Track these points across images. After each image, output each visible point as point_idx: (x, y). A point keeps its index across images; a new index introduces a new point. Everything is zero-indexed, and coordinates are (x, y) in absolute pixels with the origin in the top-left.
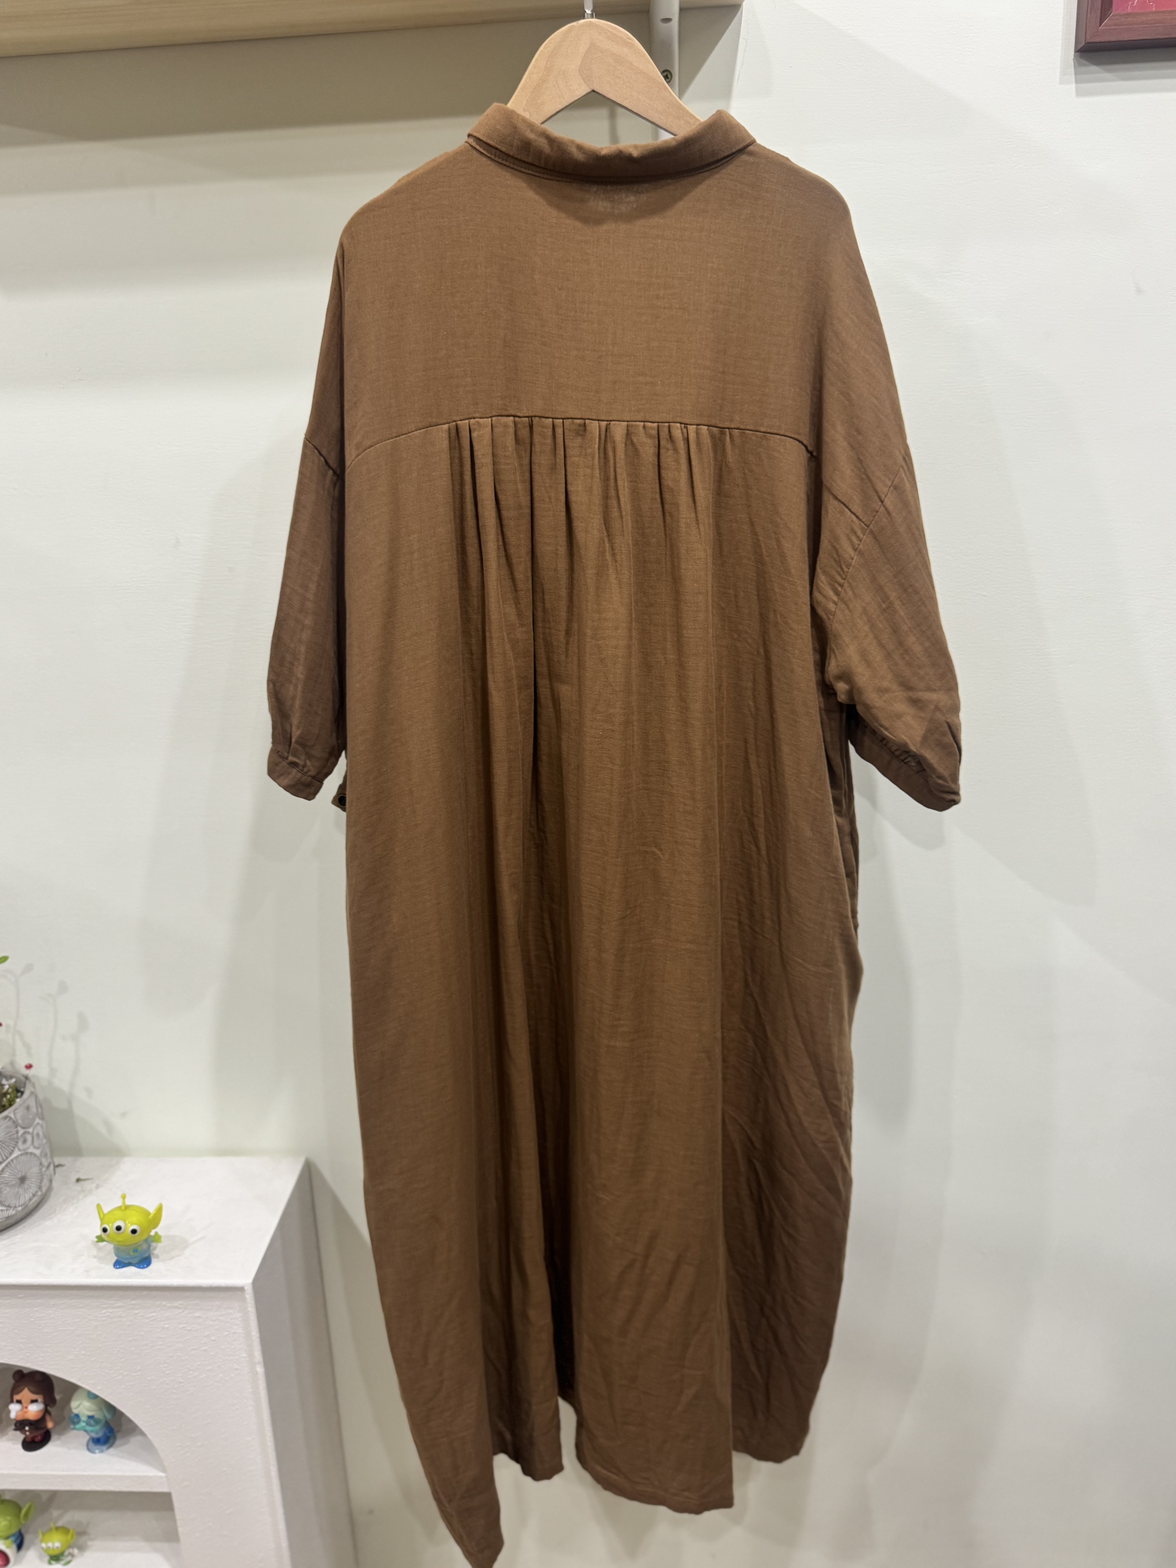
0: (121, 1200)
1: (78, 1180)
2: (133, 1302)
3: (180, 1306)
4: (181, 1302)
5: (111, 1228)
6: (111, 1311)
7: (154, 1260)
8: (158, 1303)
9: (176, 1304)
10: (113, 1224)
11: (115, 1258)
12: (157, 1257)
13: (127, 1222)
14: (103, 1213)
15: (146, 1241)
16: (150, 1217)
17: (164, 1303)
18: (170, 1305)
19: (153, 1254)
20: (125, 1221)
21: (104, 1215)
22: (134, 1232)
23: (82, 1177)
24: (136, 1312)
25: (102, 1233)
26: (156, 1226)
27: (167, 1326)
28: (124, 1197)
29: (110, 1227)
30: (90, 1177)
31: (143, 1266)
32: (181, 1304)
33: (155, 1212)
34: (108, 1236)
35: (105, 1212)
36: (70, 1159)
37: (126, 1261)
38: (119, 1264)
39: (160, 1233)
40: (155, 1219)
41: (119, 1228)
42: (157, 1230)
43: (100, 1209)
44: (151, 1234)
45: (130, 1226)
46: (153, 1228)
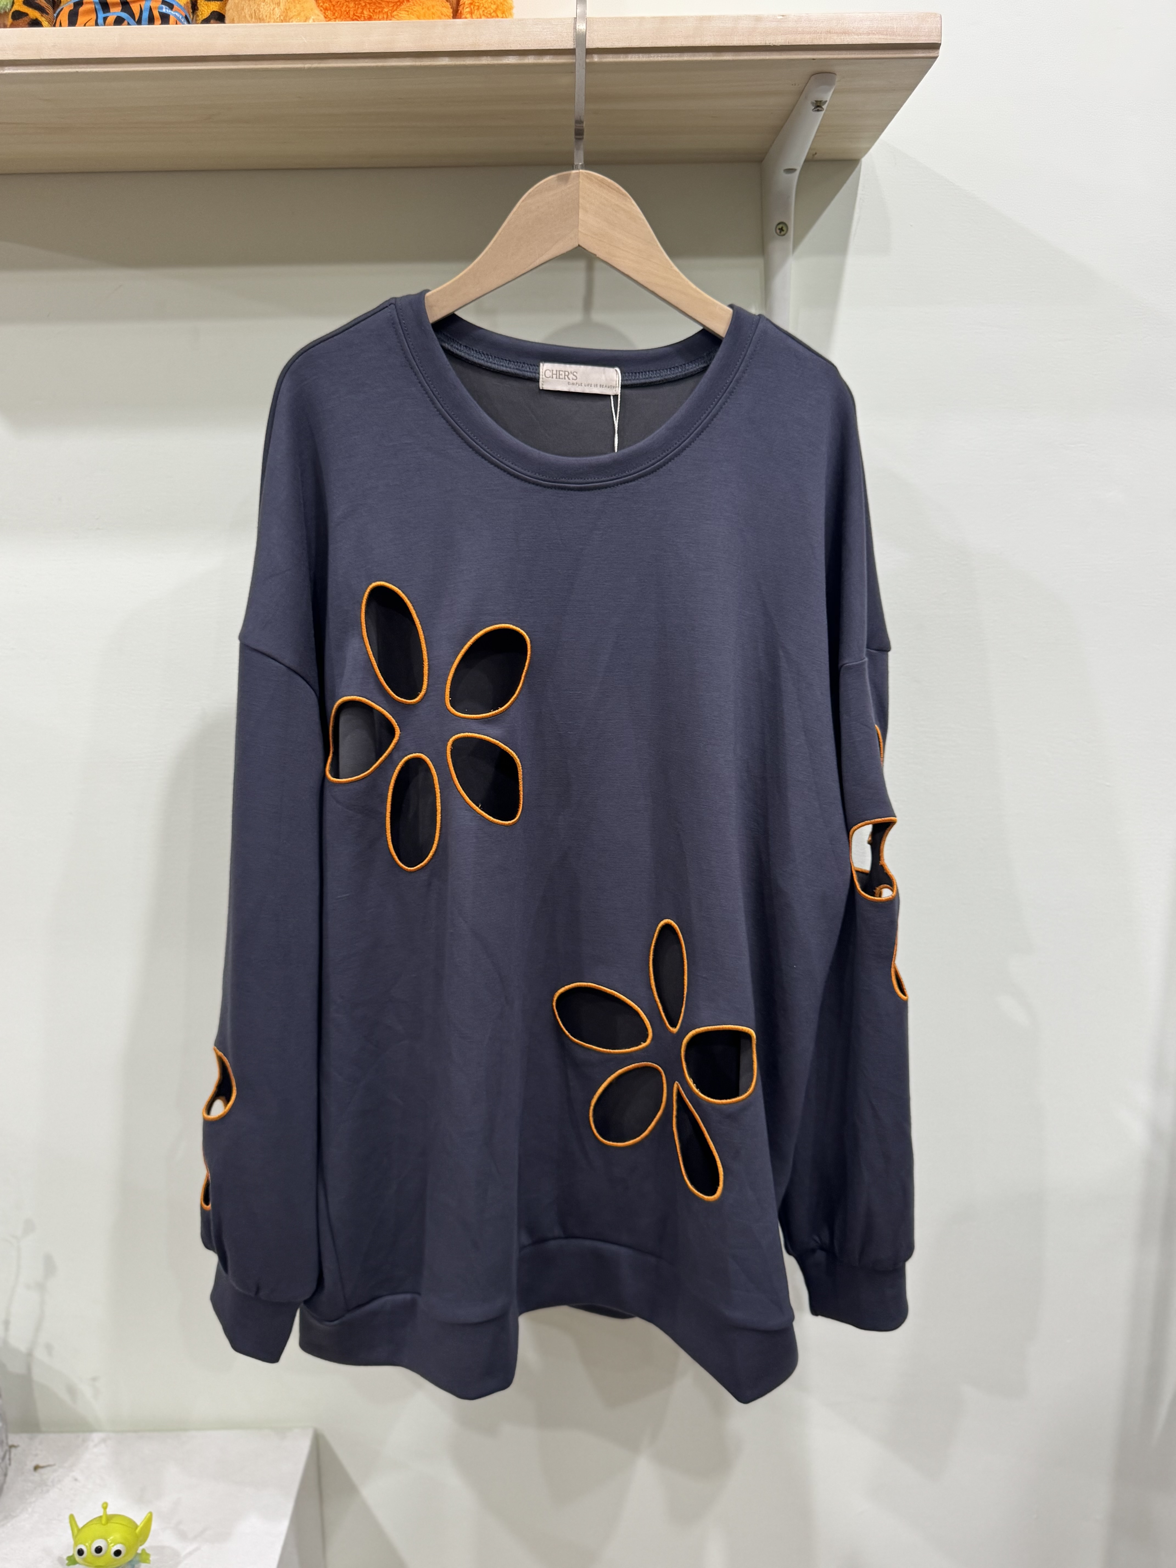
0: (102, 1510)
1: (36, 1468)
5: (89, 1549)
10: (91, 1545)
13: (108, 1540)
14: (77, 1526)
15: (131, 1561)
20: (106, 1540)
21: (79, 1530)
22: (118, 1553)
23: (41, 1464)
25: (76, 1556)
26: (143, 1541)
28: (105, 1506)
29: (87, 1546)
30: (51, 1463)
33: (142, 1525)
34: (84, 1560)
35: (80, 1525)
36: (25, 1436)
39: (148, 1551)
40: (143, 1534)
41: (99, 1550)
42: (145, 1546)
43: (73, 1523)
44: (137, 1554)
45: (113, 1546)
46: (141, 1545)
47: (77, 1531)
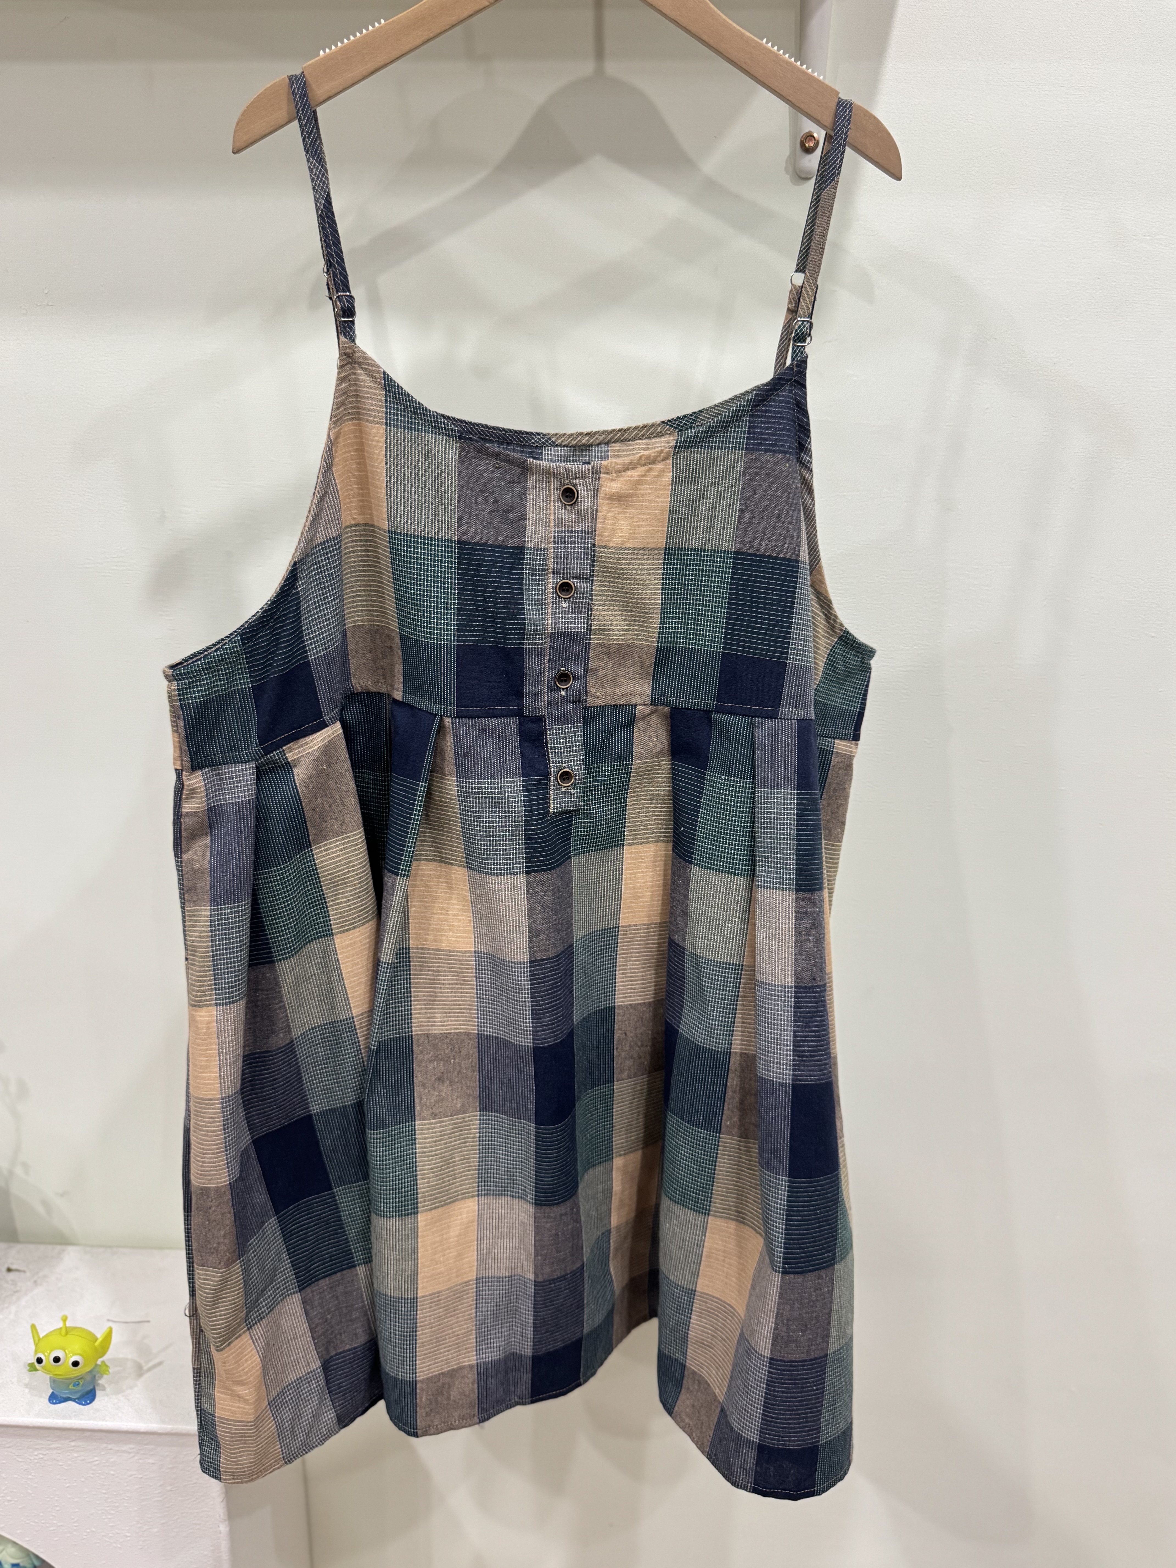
1: (9, 1270)
2: (73, 1444)
3: (131, 1451)
4: (132, 1446)
5: (47, 1358)
6: (45, 1453)
7: (98, 1393)
8: (105, 1445)
9: (125, 1448)
10: (50, 1354)
11: (51, 1391)
12: (104, 1389)
13: (68, 1351)
14: (38, 1335)
15: (90, 1372)
16: (97, 1344)
17: (110, 1447)
18: (117, 1449)
19: (98, 1384)
20: (65, 1351)
21: (39, 1339)
22: (76, 1364)
24: (76, 1455)
25: (36, 1364)
26: (104, 1353)
27: (112, 1472)
28: (65, 1319)
29: (45, 1356)
31: (86, 1402)
32: (131, 1449)
33: (102, 1339)
34: (43, 1367)
35: (41, 1336)
36: (3, 1246)
37: (64, 1396)
38: (54, 1399)
39: (108, 1364)
40: (103, 1346)
41: (57, 1360)
43: (34, 1332)
44: (96, 1365)
45: (71, 1357)
46: (100, 1357)
47: (38, 1341)
